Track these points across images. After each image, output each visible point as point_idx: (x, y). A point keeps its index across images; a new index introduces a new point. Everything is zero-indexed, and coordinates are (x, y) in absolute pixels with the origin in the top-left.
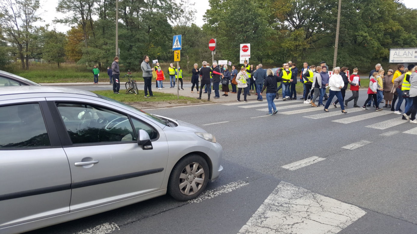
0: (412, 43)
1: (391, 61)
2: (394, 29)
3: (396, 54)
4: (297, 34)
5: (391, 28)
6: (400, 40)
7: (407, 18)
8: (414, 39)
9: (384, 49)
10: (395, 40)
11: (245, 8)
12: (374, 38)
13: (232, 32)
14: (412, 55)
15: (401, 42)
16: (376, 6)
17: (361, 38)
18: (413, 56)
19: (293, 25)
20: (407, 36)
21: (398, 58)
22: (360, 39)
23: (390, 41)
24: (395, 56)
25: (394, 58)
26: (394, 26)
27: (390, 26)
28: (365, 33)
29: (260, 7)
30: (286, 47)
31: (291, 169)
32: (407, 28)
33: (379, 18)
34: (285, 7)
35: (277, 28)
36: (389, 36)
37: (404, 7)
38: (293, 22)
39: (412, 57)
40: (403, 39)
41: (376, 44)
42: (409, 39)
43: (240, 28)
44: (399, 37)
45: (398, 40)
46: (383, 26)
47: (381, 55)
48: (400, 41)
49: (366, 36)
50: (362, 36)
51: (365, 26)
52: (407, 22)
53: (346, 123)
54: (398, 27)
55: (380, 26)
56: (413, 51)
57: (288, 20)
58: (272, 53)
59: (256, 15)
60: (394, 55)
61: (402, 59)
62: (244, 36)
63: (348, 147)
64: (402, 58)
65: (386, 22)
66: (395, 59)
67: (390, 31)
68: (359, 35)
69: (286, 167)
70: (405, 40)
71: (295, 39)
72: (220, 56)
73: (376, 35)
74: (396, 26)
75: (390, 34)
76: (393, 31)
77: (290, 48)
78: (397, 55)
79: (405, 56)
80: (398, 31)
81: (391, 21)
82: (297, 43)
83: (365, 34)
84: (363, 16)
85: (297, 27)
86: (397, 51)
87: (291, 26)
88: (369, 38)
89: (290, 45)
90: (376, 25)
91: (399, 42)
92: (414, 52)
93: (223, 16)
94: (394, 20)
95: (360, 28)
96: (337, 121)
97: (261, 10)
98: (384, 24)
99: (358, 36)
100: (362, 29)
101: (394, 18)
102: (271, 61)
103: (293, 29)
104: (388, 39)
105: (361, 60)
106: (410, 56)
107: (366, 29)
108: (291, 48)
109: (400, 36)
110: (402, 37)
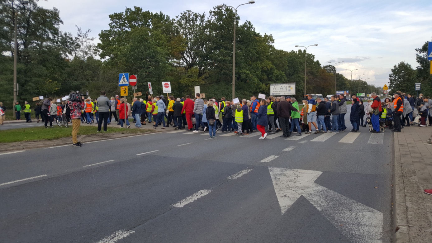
0: (283, 79)
2: (269, 67)
3: (274, 88)
4: (194, 71)
5: (266, 67)
6: (273, 76)
7: (277, 58)
8: (284, 76)
9: (262, 84)
10: (270, 77)
12: (254, 75)
14: (287, 89)
15: (274, 78)
16: (254, 48)
17: (245, 75)
18: (288, 90)
19: (187, 63)
20: (278, 73)
21: (277, 91)
22: (243, 76)
23: (266, 77)
24: (275, 90)
25: (273, 92)
26: (268, 65)
27: (265, 65)
28: (247, 70)
30: (185, 83)
32: (277, 67)
33: (257, 58)
34: (180, 46)
36: (264, 74)
40: (275, 75)
41: (256, 80)
42: (280, 75)
43: (142, 64)
44: (272, 74)
46: (260, 65)
48: (273, 77)
49: (248, 74)
50: (245, 73)
51: (246, 65)
52: (276, 61)
54: (271, 65)
55: (258, 65)
56: (287, 85)
59: (156, 53)
61: (279, 92)
65: (262, 61)
67: (265, 69)
68: (242, 73)
70: (277, 76)
73: (255, 72)
74: (270, 65)
75: (265, 71)
77: (187, 84)
79: (281, 90)
80: (271, 69)
81: (266, 61)
82: (194, 79)
83: (247, 72)
85: (191, 65)
86: (275, 86)
87: (185, 64)
88: (250, 75)
89: (188, 81)
90: (254, 64)
91: (272, 78)
94: (267, 59)
98: (261, 63)
100: (244, 68)
101: (267, 57)
104: (264, 76)
106: (285, 90)
107: (247, 68)
108: (188, 84)
109: (273, 73)
110: (275, 74)
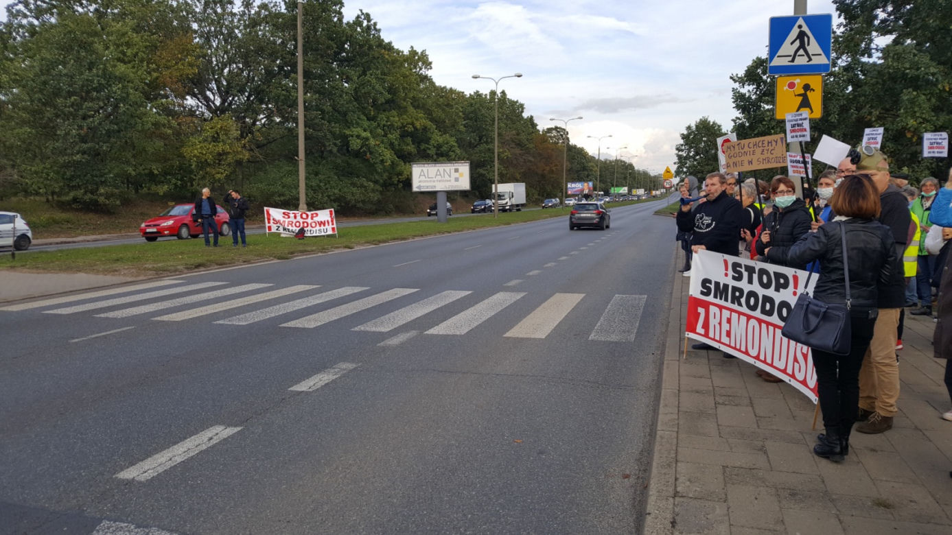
0: (451, 153)
1: (415, 189)
2: (418, 125)
3: (422, 174)
4: (219, 126)
5: (413, 124)
6: (430, 147)
7: (439, 106)
8: (454, 146)
9: (403, 164)
10: (422, 148)
11: (78, 59)
12: (382, 142)
13: (48, 115)
14: (450, 176)
15: (432, 152)
16: (379, 76)
17: (358, 141)
18: (453, 179)
19: (208, 107)
20: (441, 139)
21: (427, 181)
22: (355, 144)
23: (411, 148)
24: (423, 178)
25: (420, 182)
26: (417, 120)
27: (409, 120)
28: (365, 130)
29: (119, 60)
30: (195, 156)
31: (143, 478)
32: (441, 126)
33: (388, 102)
34: (182, 64)
35: (168, 112)
36: (409, 140)
37: (432, 83)
38: (207, 99)
39: (450, 181)
40: (435, 145)
41: (388, 155)
42: (446, 146)
43: (69, 107)
44: (427, 141)
45: (427, 148)
46: (397, 119)
47: (400, 177)
48: (430, 149)
49: (367, 139)
50: (358, 137)
51: (362, 117)
52: (438, 113)
53: (312, 325)
54: (424, 121)
55: (392, 118)
56: (451, 168)
57: (194, 95)
58: (160, 170)
59: (110, 78)
60: (420, 175)
61: (434, 184)
62: (81, 127)
63: (303, 387)
64: (434, 181)
65: (402, 110)
66: (422, 184)
67: (410, 128)
68: (352, 136)
69: (128, 474)
70: (439, 147)
71: (215, 139)
72: (16, 177)
73: (385, 135)
74: (421, 121)
75: (411, 135)
76: (415, 128)
77: (203, 160)
78: (424, 175)
79: (439, 178)
80: (425, 129)
81: (411, 109)
82: (220, 147)
83: (364, 134)
84: (357, 96)
85: (218, 111)
86: (424, 169)
87: (204, 109)
88: (372, 142)
89: (204, 152)
90: (382, 117)
91: (429, 152)
92: (454, 170)
93: (16, 74)
94: (416, 107)
95: (354, 122)
96: (292, 324)
97: (122, 68)
98: (400, 115)
99: (351, 138)
100: (358, 124)
101: (416, 103)
102: (163, 189)
103: (207, 114)
104: (408, 145)
105: (362, 186)
106: (447, 177)
107: (366, 124)
108: (206, 160)
109: (430, 139)
110: (434, 142)
